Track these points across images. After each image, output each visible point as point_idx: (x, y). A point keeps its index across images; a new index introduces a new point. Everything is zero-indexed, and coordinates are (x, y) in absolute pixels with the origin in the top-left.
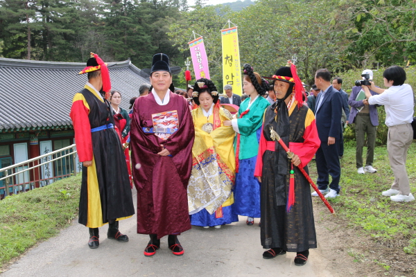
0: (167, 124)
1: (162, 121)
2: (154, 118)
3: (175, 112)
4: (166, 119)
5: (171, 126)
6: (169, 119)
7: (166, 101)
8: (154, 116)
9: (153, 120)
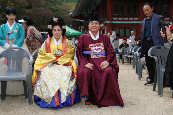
0: (97, 50)
1: (94, 48)
2: (91, 47)
3: (102, 44)
4: (97, 47)
5: (100, 51)
6: (99, 47)
7: (97, 37)
8: (90, 45)
9: (90, 48)
